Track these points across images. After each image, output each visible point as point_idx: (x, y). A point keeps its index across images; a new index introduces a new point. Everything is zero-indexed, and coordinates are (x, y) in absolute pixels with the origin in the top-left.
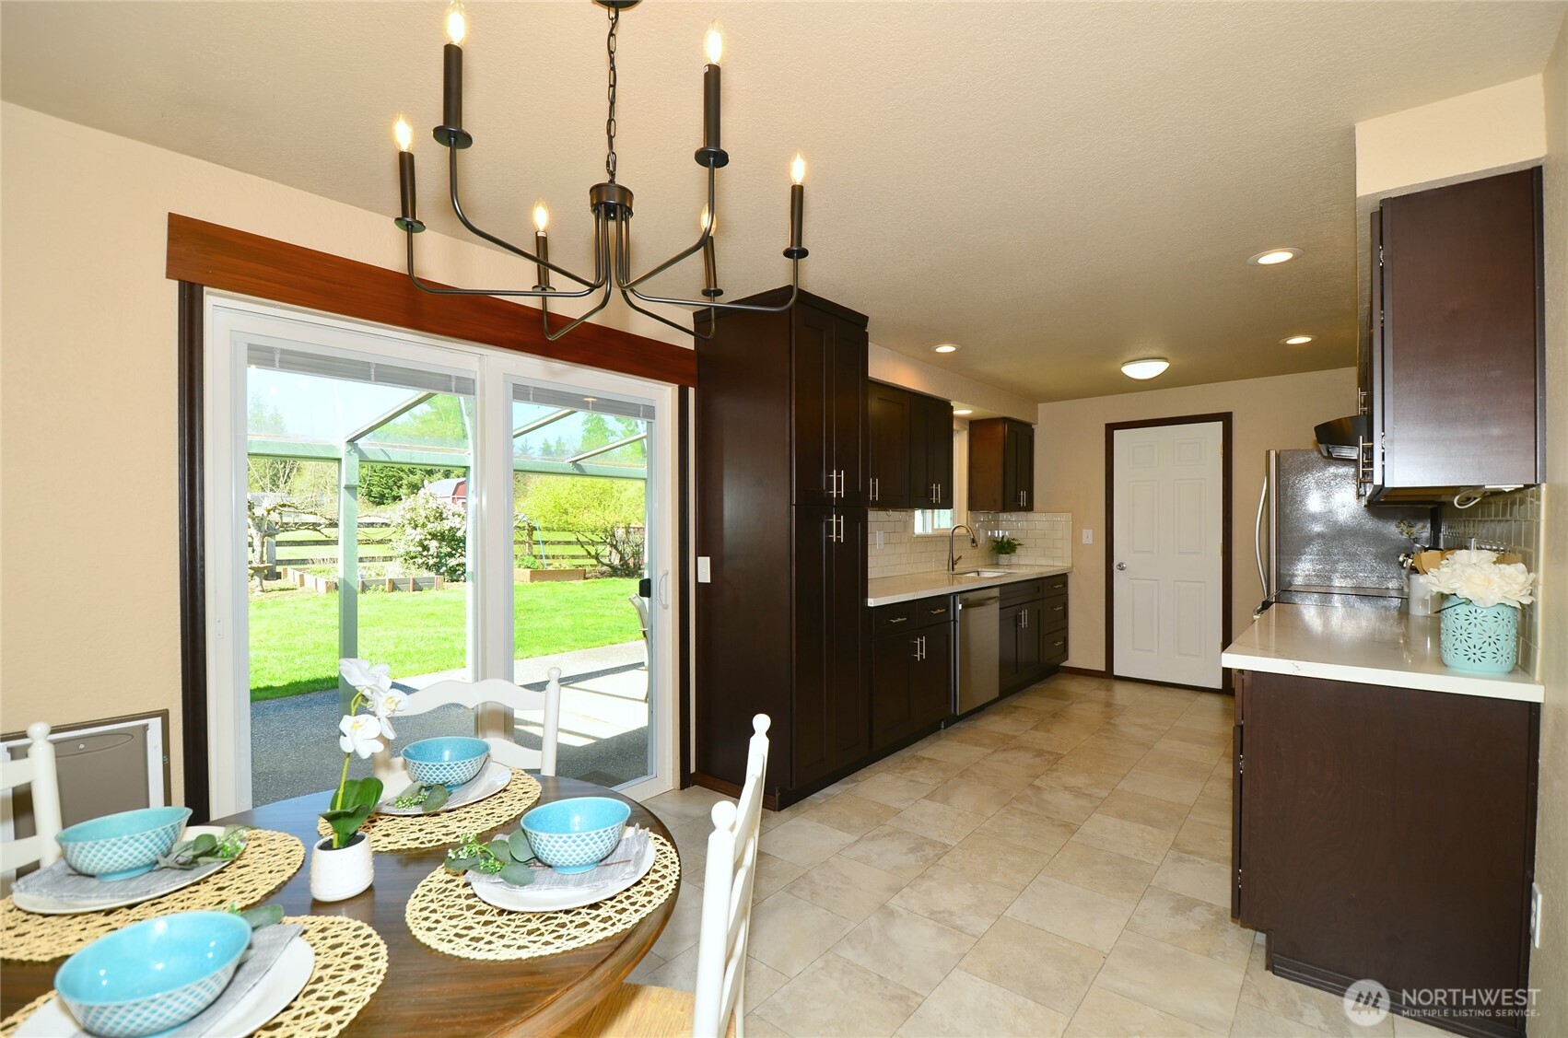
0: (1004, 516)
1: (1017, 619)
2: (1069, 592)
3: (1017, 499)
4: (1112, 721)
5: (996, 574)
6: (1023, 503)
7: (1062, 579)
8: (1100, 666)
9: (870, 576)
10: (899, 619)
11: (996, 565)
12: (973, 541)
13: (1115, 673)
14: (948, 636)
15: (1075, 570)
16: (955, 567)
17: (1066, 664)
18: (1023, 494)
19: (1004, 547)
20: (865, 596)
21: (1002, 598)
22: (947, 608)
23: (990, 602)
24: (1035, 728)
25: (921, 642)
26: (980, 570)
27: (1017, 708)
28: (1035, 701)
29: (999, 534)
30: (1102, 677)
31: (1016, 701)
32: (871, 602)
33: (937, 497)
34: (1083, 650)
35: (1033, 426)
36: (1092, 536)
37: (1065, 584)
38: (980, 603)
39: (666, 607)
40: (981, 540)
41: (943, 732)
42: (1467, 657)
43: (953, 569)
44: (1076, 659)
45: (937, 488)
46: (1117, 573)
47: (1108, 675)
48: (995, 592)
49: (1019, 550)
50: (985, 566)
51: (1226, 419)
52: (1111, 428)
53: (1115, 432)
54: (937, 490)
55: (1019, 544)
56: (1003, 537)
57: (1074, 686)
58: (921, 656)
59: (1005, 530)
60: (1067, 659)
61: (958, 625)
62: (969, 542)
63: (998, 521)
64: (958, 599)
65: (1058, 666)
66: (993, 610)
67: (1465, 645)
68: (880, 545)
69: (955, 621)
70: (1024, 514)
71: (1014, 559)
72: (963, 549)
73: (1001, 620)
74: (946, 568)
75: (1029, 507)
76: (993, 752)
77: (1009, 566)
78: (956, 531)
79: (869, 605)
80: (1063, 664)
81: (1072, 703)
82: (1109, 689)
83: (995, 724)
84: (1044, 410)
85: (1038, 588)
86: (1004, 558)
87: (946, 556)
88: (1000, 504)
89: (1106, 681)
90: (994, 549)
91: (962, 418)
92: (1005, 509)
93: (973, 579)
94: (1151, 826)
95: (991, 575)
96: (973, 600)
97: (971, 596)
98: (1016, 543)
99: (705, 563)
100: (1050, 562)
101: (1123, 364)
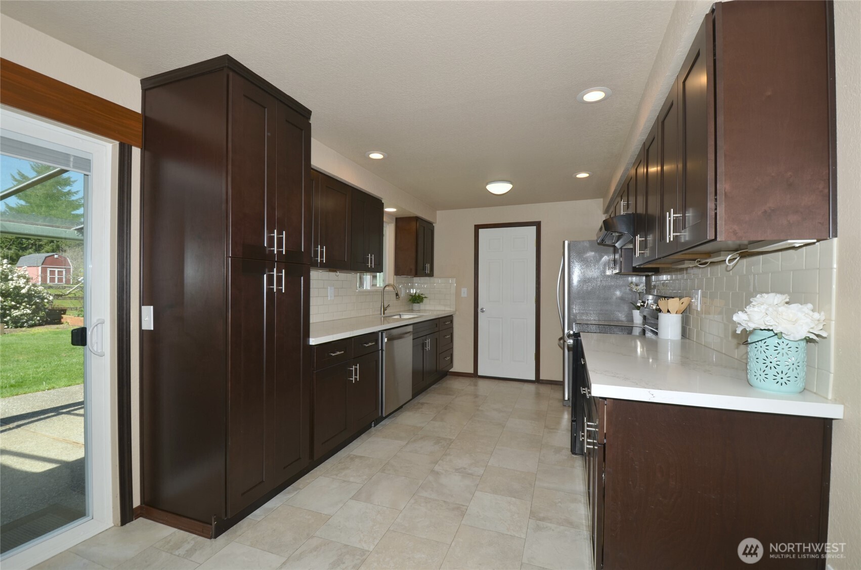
0: (416, 279)
1: (424, 345)
2: (454, 326)
3: (424, 268)
4: (480, 408)
5: (412, 316)
6: (428, 271)
7: (449, 319)
8: (471, 370)
9: (311, 321)
10: (338, 353)
11: (412, 311)
12: (397, 295)
13: (479, 374)
14: (377, 362)
15: (457, 313)
16: (385, 312)
17: (452, 370)
18: (428, 266)
19: (417, 299)
20: (307, 335)
21: (414, 332)
22: (377, 341)
23: (406, 335)
24: (434, 419)
25: (355, 368)
26: (401, 314)
27: (422, 404)
28: (433, 398)
29: (413, 291)
30: (472, 377)
31: (422, 398)
32: (313, 341)
33: (371, 263)
34: (461, 362)
35: (434, 225)
36: (467, 292)
37: (452, 322)
38: (400, 337)
39: (102, 355)
40: (402, 294)
41: (373, 429)
42: (776, 381)
43: (384, 314)
44: (457, 367)
45: (371, 257)
46: (480, 314)
47: (475, 375)
48: (410, 329)
49: (425, 300)
50: (405, 311)
51: (538, 225)
52: (478, 227)
53: (480, 230)
54: (371, 259)
55: (425, 297)
56: (416, 293)
57: (457, 385)
58: (356, 379)
59: (417, 289)
60: (452, 367)
61: (384, 353)
62: (395, 295)
63: (413, 283)
64: (384, 334)
65: (448, 371)
66: (409, 340)
67: (774, 371)
68: (331, 297)
69: (382, 350)
70: (427, 278)
71: (422, 306)
72: (390, 299)
73: (413, 346)
74: (379, 313)
75: (431, 274)
76: (407, 444)
77: (419, 311)
78: (387, 288)
79: (310, 344)
80: (450, 370)
81: (456, 397)
82: (476, 385)
83: (409, 419)
84: (440, 214)
85: (437, 324)
86: (416, 306)
87: (378, 305)
88: (413, 272)
89: (473, 379)
90: (410, 300)
91: (390, 214)
92: (416, 274)
93: (397, 320)
94: (515, 497)
95: (408, 317)
96: (394, 335)
97: (395, 332)
98: (423, 296)
99: (148, 312)
100: (442, 308)
101: (487, 184)
